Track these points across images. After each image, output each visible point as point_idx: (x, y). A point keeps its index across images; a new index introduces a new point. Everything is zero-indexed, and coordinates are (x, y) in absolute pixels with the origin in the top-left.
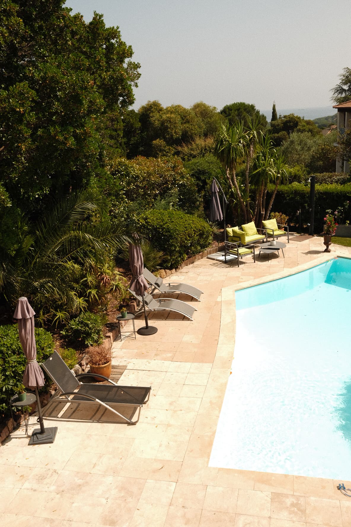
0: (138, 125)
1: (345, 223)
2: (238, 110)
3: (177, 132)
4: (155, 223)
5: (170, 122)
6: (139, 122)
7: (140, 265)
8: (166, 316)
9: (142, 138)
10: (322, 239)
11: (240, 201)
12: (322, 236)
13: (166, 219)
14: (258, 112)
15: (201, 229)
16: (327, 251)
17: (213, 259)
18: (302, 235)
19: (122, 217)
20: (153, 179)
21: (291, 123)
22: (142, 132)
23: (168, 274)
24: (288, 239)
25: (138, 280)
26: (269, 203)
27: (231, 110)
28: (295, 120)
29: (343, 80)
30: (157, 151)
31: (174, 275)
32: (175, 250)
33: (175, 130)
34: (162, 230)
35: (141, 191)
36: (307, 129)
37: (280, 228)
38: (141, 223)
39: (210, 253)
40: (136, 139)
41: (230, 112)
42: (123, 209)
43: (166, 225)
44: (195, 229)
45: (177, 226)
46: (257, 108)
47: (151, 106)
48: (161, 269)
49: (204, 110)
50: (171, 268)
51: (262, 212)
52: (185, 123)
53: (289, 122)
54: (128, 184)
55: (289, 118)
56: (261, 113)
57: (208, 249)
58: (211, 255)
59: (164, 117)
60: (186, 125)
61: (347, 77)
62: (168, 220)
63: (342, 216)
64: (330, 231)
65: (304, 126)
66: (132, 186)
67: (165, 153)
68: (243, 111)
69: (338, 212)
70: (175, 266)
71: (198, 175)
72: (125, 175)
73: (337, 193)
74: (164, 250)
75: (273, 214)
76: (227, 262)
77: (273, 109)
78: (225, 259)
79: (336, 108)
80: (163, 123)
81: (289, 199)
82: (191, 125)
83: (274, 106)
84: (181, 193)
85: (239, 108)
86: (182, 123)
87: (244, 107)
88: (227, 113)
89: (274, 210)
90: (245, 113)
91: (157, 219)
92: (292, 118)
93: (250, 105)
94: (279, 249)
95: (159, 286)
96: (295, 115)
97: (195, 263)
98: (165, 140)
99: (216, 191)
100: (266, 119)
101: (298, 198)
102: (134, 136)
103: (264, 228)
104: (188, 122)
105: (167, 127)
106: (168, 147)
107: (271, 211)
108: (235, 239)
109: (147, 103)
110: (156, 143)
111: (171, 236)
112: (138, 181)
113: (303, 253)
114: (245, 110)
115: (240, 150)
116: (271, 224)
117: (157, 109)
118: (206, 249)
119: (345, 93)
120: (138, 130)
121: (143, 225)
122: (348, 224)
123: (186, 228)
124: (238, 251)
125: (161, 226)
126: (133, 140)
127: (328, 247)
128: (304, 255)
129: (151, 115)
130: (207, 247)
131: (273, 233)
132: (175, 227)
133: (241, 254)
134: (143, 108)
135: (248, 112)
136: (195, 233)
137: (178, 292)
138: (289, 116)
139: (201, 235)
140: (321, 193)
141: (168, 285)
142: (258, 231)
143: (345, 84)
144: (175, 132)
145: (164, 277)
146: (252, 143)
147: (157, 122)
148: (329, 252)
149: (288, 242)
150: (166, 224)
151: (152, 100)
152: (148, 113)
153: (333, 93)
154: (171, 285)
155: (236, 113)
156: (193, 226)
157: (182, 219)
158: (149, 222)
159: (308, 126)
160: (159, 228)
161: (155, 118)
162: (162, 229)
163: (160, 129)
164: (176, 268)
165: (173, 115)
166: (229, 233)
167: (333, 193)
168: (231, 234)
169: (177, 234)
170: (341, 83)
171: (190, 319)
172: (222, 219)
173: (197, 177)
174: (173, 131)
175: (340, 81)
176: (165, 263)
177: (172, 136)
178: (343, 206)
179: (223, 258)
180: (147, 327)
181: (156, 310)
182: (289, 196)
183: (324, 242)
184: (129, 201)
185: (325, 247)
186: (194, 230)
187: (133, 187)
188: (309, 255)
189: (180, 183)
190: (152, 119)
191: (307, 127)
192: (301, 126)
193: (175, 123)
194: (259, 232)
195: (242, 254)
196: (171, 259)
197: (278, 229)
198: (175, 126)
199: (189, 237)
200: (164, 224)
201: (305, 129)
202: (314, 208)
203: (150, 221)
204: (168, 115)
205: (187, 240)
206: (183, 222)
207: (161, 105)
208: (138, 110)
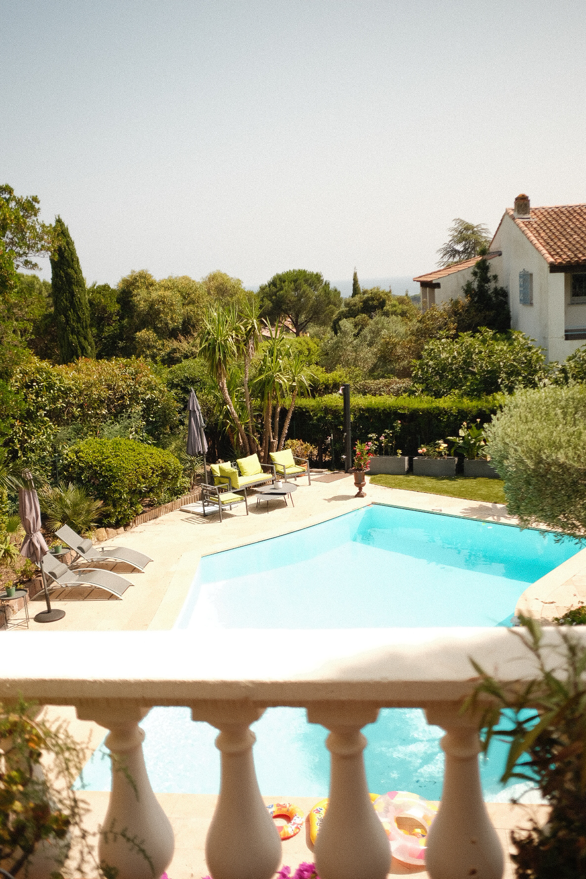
0: (115, 308)
1: (396, 454)
2: (295, 281)
3: (175, 319)
4: (89, 459)
5: (164, 303)
6: (116, 303)
7: (34, 518)
8: (86, 594)
9: (122, 327)
10: (351, 478)
11: (236, 425)
12: (351, 473)
13: (108, 451)
14: (327, 285)
15: (163, 466)
16: (359, 495)
17: (188, 512)
18: (336, 473)
19: (44, 450)
20: (95, 393)
21: (374, 301)
22: (122, 318)
23: (111, 535)
24: (310, 480)
25: (31, 540)
26: (284, 426)
27: (284, 282)
28: (381, 297)
29: (454, 237)
30: (143, 347)
31: (122, 535)
32: (121, 498)
33: (172, 316)
34: (100, 469)
35: (76, 411)
36: (399, 311)
37: (298, 463)
38: (71, 458)
39: (186, 502)
40: (113, 329)
41: (283, 284)
42: (46, 438)
43: (106, 461)
44: (153, 466)
45: (123, 462)
46: (325, 278)
47: (136, 279)
48: (98, 527)
49: (222, 284)
50: (117, 526)
51: (272, 440)
52: (189, 304)
53: (372, 299)
54: (54, 400)
55: (372, 293)
56: (332, 287)
57: (183, 498)
58: (189, 505)
59: (155, 295)
60: (190, 307)
61: (461, 232)
62: (110, 453)
63: (392, 443)
64: (361, 464)
65: (395, 306)
66: (60, 404)
67: (155, 350)
68: (303, 283)
69: (386, 437)
70: (122, 523)
71: (185, 385)
72: (46, 386)
73: (385, 410)
74: (104, 498)
75: (289, 442)
76: (206, 516)
77: (354, 280)
78: (204, 511)
79: (417, 281)
80: (151, 306)
81: (318, 420)
82: (197, 307)
83: (355, 275)
84: (146, 412)
85: (295, 278)
86: (183, 304)
87: (305, 276)
88: (278, 286)
89: (290, 436)
90: (305, 287)
91: (94, 452)
92: (376, 294)
93: (315, 273)
94: (285, 494)
95: (83, 551)
96: (381, 290)
97: (160, 518)
98: (156, 330)
99: (196, 410)
100: (339, 295)
101: (329, 417)
102: (109, 325)
103: (272, 464)
104: (192, 302)
105: (158, 312)
106: (160, 342)
107: (286, 439)
108: (223, 480)
109: (130, 274)
110: (141, 336)
111: (113, 477)
112: (70, 396)
113: (325, 500)
114: (306, 281)
115: (230, 347)
116: (284, 458)
117: (145, 283)
118: (180, 496)
119: (459, 255)
120: (116, 316)
121: (73, 462)
122: (401, 454)
123: (138, 464)
124: (218, 498)
125: (99, 462)
126: (108, 330)
127: (360, 489)
128: (327, 501)
129: (135, 292)
130: (181, 494)
131: (285, 471)
132: (120, 464)
133: (225, 503)
134: (125, 281)
135: (310, 285)
136: (153, 473)
137: (111, 559)
138: (371, 290)
139: (165, 475)
140: (363, 410)
141: (101, 550)
142: (263, 467)
143: (459, 242)
144: (172, 319)
145: (105, 539)
146: (252, 337)
147: (142, 303)
148: (362, 496)
149: (310, 485)
150: (106, 459)
151: (138, 269)
152: (131, 289)
153: (442, 255)
154: (105, 549)
155: (292, 285)
156: (150, 461)
157: (134, 451)
158: (82, 457)
159: (400, 306)
160: (96, 466)
161: (141, 299)
162: (100, 466)
163: (148, 313)
164: (126, 526)
165: (168, 293)
166: (215, 471)
167: (378, 409)
168: (218, 473)
169: (124, 474)
170: (451, 241)
171: (119, 598)
172: (207, 450)
173: (182, 389)
174: (169, 318)
175: (450, 238)
176: (106, 519)
177: (167, 324)
178: (393, 428)
179: (200, 510)
180: (49, 610)
181: (69, 585)
182: (316, 415)
183: (354, 481)
184: (56, 426)
185: (357, 490)
186: (151, 468)
187: (62, 406)
188: (333, 502)
189: (148, 397)
190: (136, 299)
191: (400, 308)
192: (389, 305)
193: (172, 305)
194: (265, 469)
195: (227, 502)
196: (116, 511)
197: (294, 464)
198: (171, 310)
199: (143, 477)
200: (103, 460)
201: (396, 311)
202: (350, 432)
203: (84, 456)
204: (160, 293)
205: (140, 483)
206: (134, 457)
207: (152, 277)
208: (117, 284)
